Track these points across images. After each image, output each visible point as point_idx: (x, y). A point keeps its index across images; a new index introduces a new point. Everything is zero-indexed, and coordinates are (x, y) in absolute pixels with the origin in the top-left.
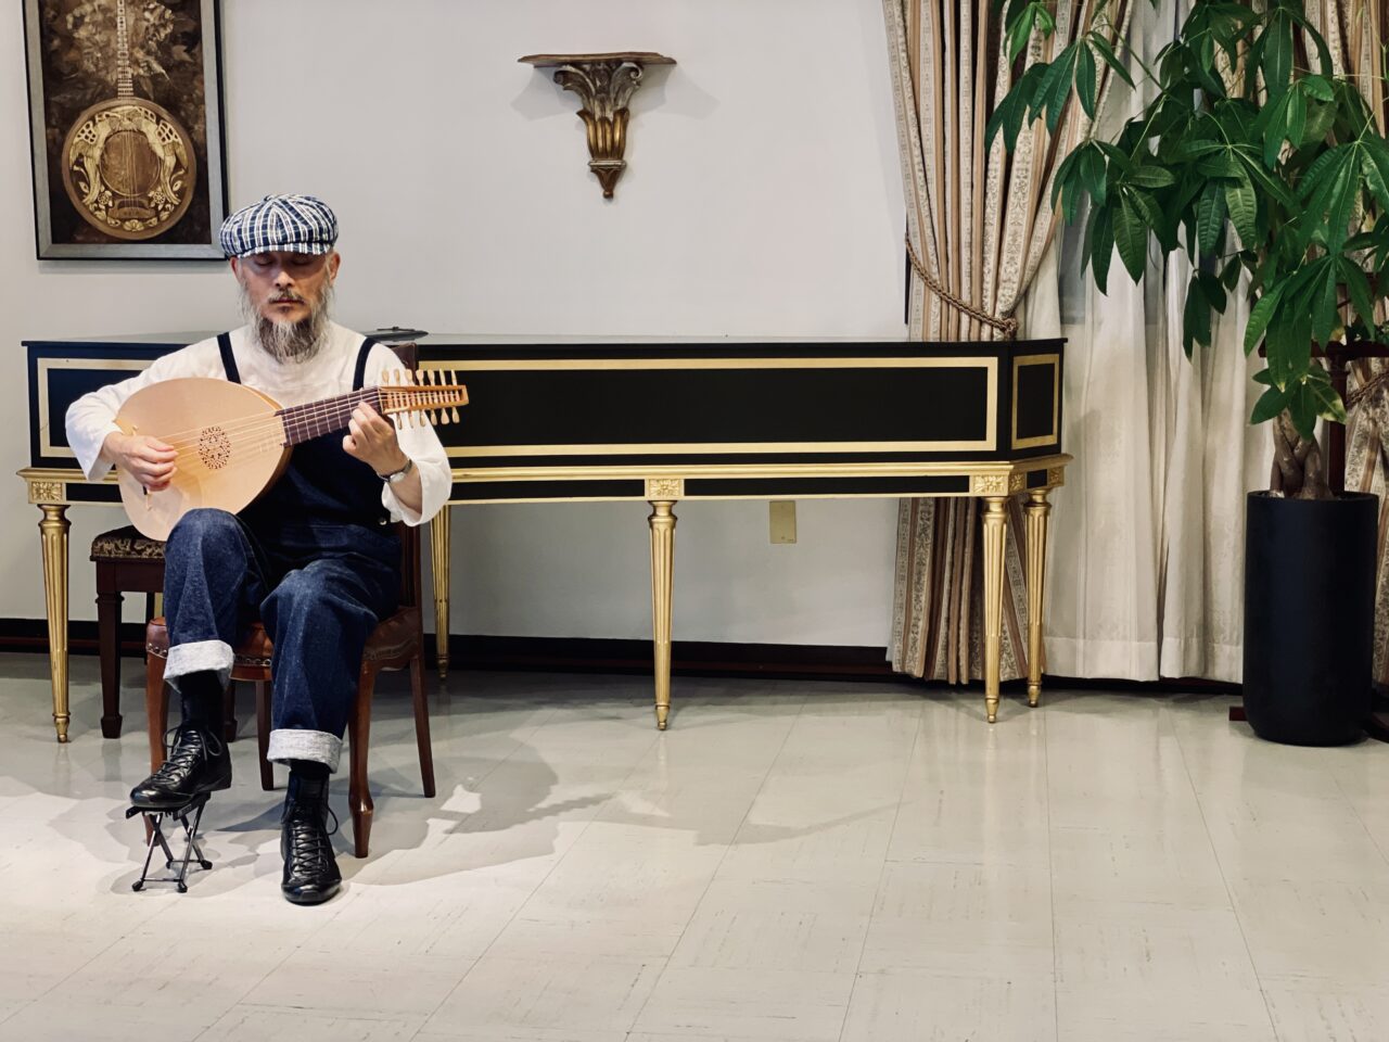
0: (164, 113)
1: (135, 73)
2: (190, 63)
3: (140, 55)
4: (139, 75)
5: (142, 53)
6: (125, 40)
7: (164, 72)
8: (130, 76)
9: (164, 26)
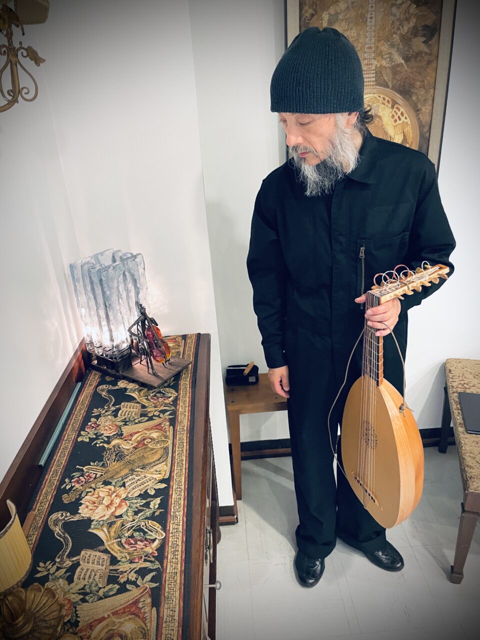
0: (399, 98)
1: (378, 65)
2: (426, 53)
3: (385, 48)
4: (381, 66)
5: (386, 46)
6: (373, 34)
7: (403, 62)
8: (374, 68)
9: (408, 20)
